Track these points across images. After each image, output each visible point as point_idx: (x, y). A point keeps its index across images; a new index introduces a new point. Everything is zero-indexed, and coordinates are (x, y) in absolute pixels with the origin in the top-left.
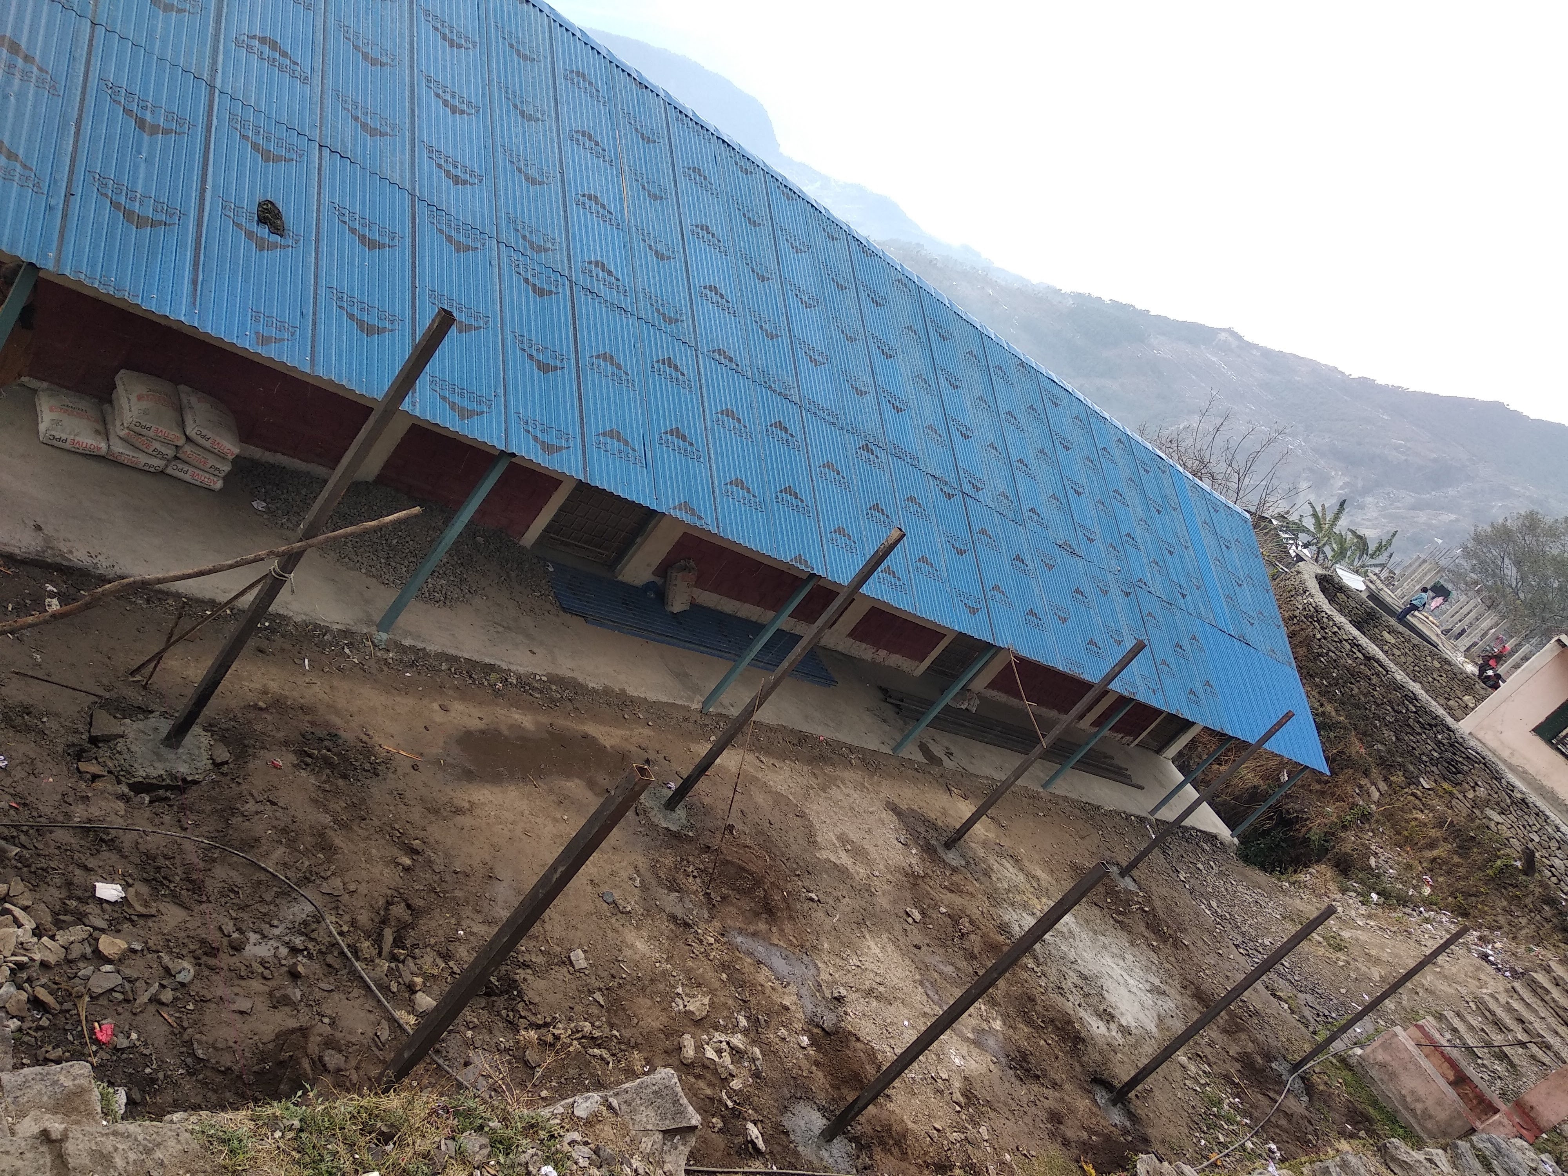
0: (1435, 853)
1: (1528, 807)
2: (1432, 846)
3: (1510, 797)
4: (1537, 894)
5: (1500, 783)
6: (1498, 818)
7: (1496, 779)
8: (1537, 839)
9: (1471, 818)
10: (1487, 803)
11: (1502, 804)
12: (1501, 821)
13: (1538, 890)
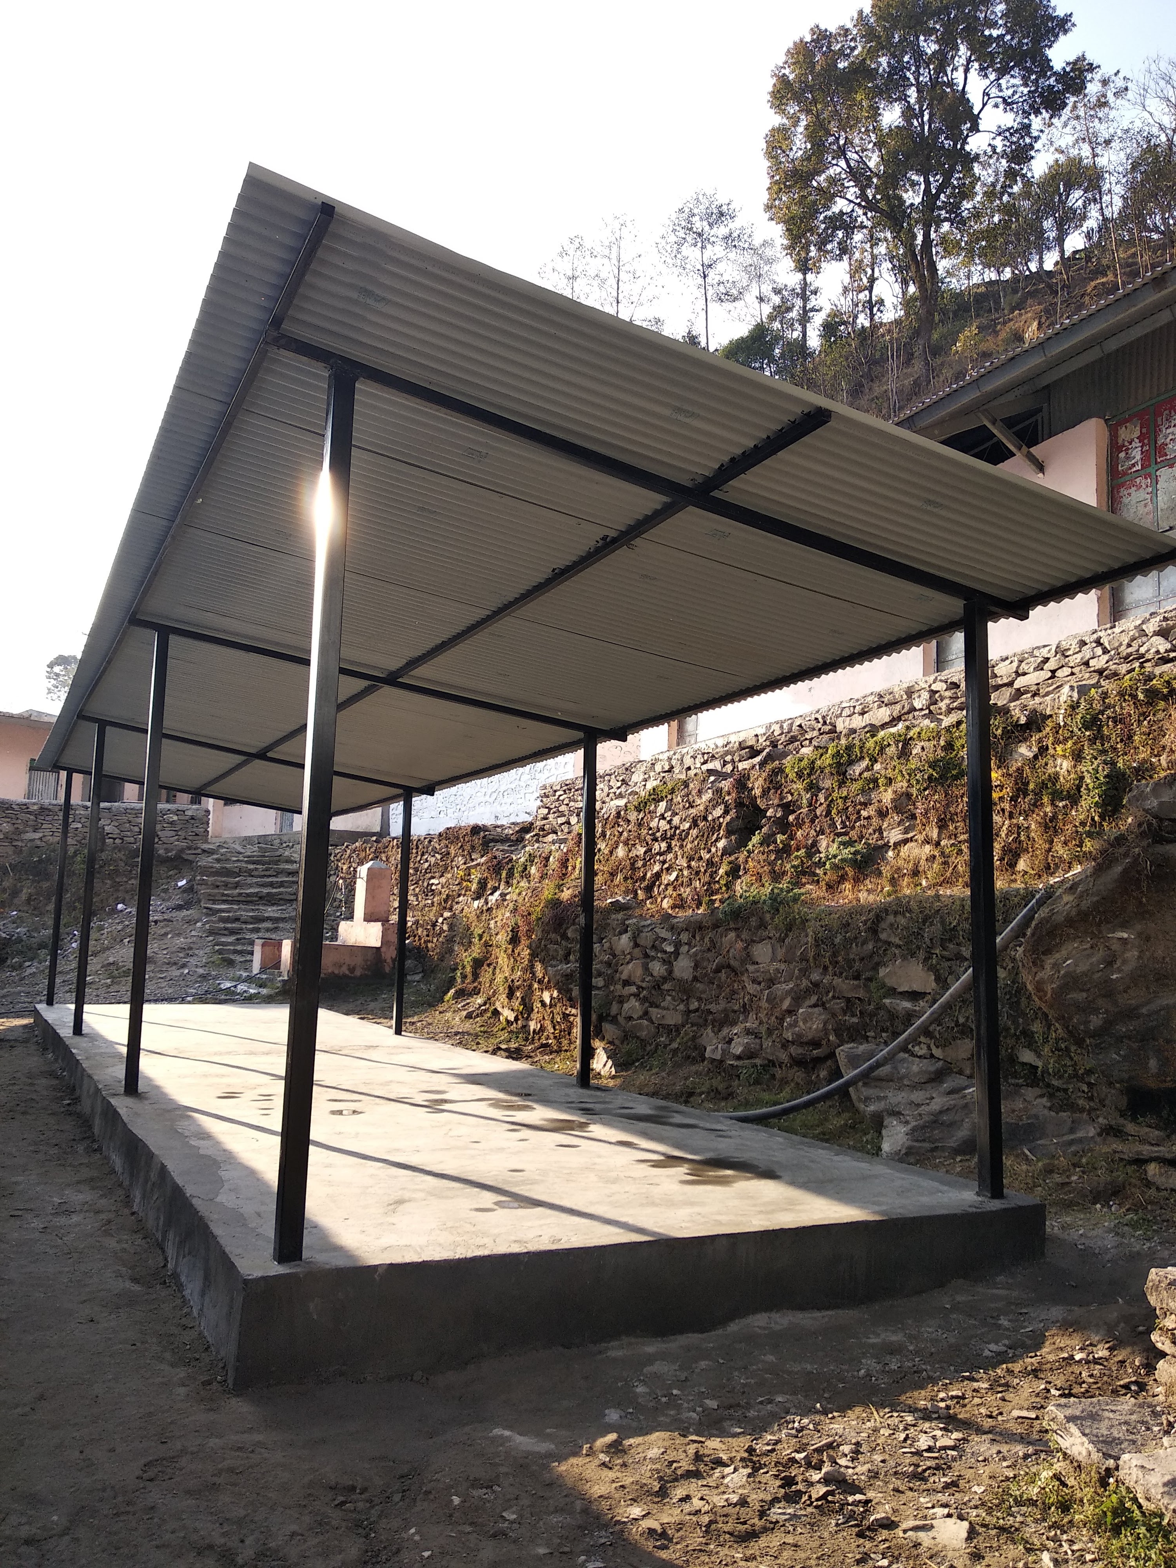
0: (24, 896)
1: (50, 810)
2: (15, 893)
3: (30, 813)
4: (124, 858)
5: (13, 809)
6: (38, 835)
7: (7, 809)
8: (79, 825)
9: (18, 850)
10: (18, 832)
11: (30, 823)
12: (41, 835)
13: (120, 855)
